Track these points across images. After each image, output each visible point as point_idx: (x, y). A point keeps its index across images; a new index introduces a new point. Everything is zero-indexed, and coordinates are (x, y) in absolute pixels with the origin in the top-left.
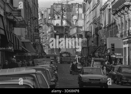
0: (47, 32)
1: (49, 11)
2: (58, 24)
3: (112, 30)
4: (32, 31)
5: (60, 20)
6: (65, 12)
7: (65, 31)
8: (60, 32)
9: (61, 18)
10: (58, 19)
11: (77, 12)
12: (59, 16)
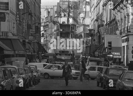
0: (53, 30)
1: (55, 8)
2: (64, 22)
3: (113, 27)
4: (24, 27)
5: (67, 18)
6: (72, 9)
7: (72, 30)
8: (66, 30)
9: (67, 15)
10: (64, 17)
11: (84, 10)
12: (66, 13)
